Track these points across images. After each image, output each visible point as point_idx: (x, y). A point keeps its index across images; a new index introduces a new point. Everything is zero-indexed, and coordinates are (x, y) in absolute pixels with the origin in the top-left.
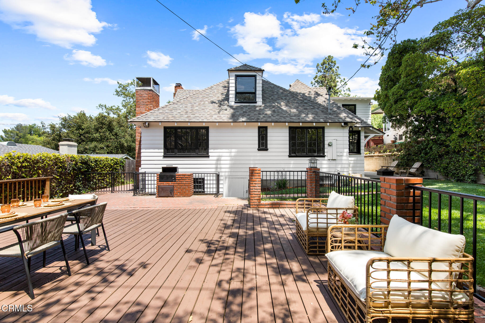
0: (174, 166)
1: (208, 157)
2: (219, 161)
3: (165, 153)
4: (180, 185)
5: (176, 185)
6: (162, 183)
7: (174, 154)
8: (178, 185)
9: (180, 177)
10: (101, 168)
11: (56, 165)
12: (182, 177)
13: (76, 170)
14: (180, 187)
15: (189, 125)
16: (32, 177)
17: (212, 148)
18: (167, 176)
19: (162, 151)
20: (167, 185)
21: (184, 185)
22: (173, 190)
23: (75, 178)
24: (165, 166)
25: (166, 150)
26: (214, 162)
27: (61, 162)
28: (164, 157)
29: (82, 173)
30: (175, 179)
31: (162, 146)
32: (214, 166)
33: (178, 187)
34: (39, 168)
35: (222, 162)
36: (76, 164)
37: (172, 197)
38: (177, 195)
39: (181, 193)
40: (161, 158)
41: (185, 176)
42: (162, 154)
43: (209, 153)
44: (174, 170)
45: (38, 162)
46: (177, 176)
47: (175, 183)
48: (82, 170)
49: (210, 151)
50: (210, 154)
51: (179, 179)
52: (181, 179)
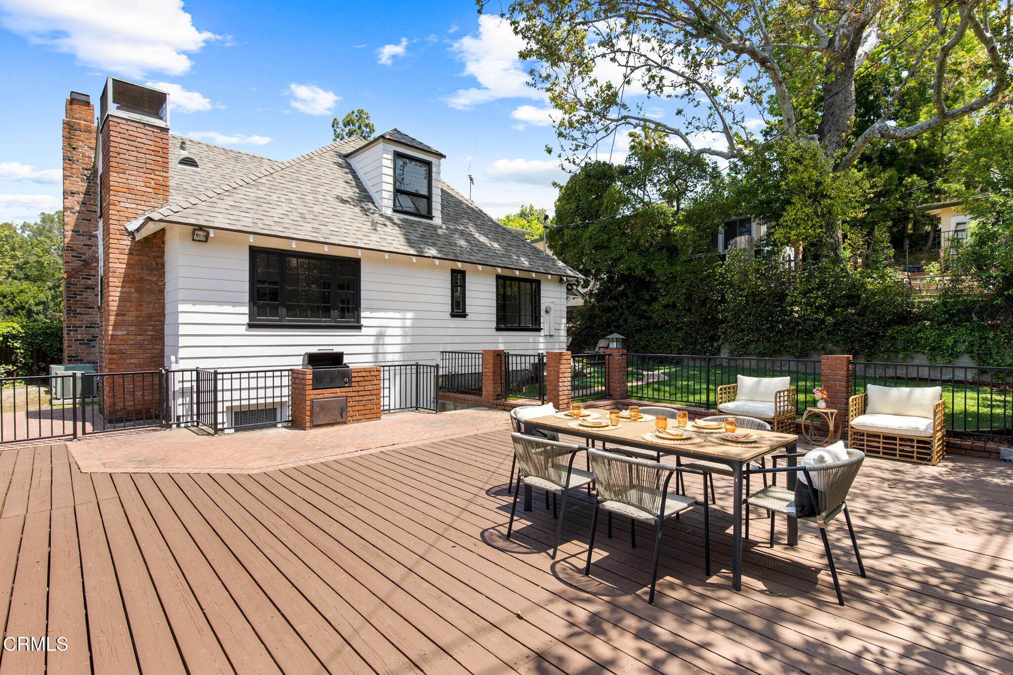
1: (359, 327)
2: (382, 337)
3: (252, 316)
4: (360, 393)
5: (352, 394)
6: (319, 391)
7: (278, 321)
8: (356, 394)
9: (360, 374)
12: (364, 374)
14: (361, 398)
15: (326, 250)
17: (367, 309)
18: (331, 373)
19: (246, 310)
20: (332, 395)
21: (368, 393)
22: (347, 407)
25: (256, 308)
26: (371, 340)
28: (251, 326)
30: (350, 382)
31: (246, 297)
32: (370, 349)
33: (358, 398)
35: (387, 340)
37: (345, 423)
38: (354, 418)
39: (364, 412)
40: (243, 330)
41: (372, 373)
42: (246, 319)
43: (362, 320)
44: (336, 359)
46: (354, 374)
47: (350, 389)
49: (363, 314)
50: (363, 322)
51: (358, 379)
52: (362, 379)
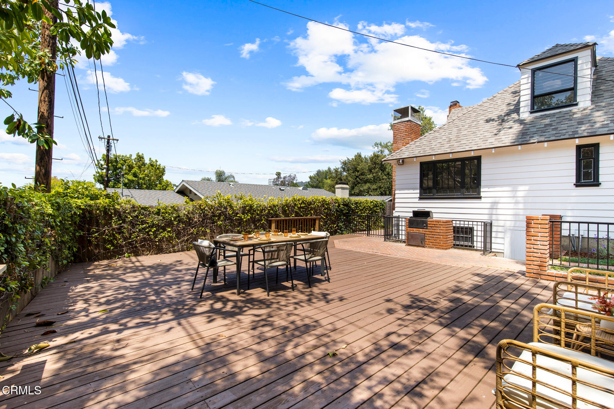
0: (427, 210)
1: (480, 198)
2: (496, 204)
3: (421, 194)
4: (432, 233)
5: (428, 233)
6: (412, 229)
7: (432, 196)
8: (430, 233)
9: (432, 223)
10: (361, 210)
11: (323, 206)
12: (435, 223)
13: (339, 212)
14: (433, 236)
15: (451, 157)
16: (307, 216)
17: (486, 186)
18: (417, 221)
19: (418, 191)
20: (418, 232)
21: (437, 234)
22: (425, 239)
23: (338, 218)
24: (416, 209)
25: (422, 190)
26: (488, 206)
27: (327, 204)
28: (420, 198)
29: (344, 215)
30: (427, 226)
31: (418, 186)
32: (486, 211)
33: (431, 236)
34: (312, 209)
35: (500, 206)
36: (339, 206)
37: (423, 247)
38: (429, 246)
39: (434, 244)
40: (417, 200)
41: (440, 223)
42: (418, 195)
43: (481, 193)
44: (427, 214)
45: (311, 204)
46: (429, 223)
47: (427, 230)
48: (344, 212)
49: (482, 190)
51: (431, 225)
52: (434, 226)
